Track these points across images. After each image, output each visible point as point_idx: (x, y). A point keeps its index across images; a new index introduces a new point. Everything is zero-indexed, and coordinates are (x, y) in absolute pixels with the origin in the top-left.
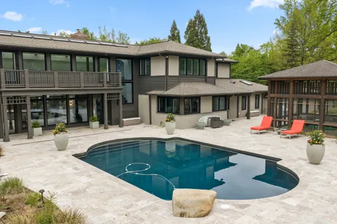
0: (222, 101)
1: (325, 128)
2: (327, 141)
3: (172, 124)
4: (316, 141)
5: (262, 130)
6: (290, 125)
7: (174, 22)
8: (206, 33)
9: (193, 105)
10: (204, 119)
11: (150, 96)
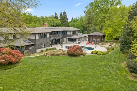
0: (80, 39)
1: (97, 43)
2: (97, 45)
3: (74, 44)
4: (96, 45)
5: (87, 44)
6: (92, 43)
7: (56, 13)
8: (67, 17)
9: (74, 40)
10: (77, 42)
11: (67, 38)
